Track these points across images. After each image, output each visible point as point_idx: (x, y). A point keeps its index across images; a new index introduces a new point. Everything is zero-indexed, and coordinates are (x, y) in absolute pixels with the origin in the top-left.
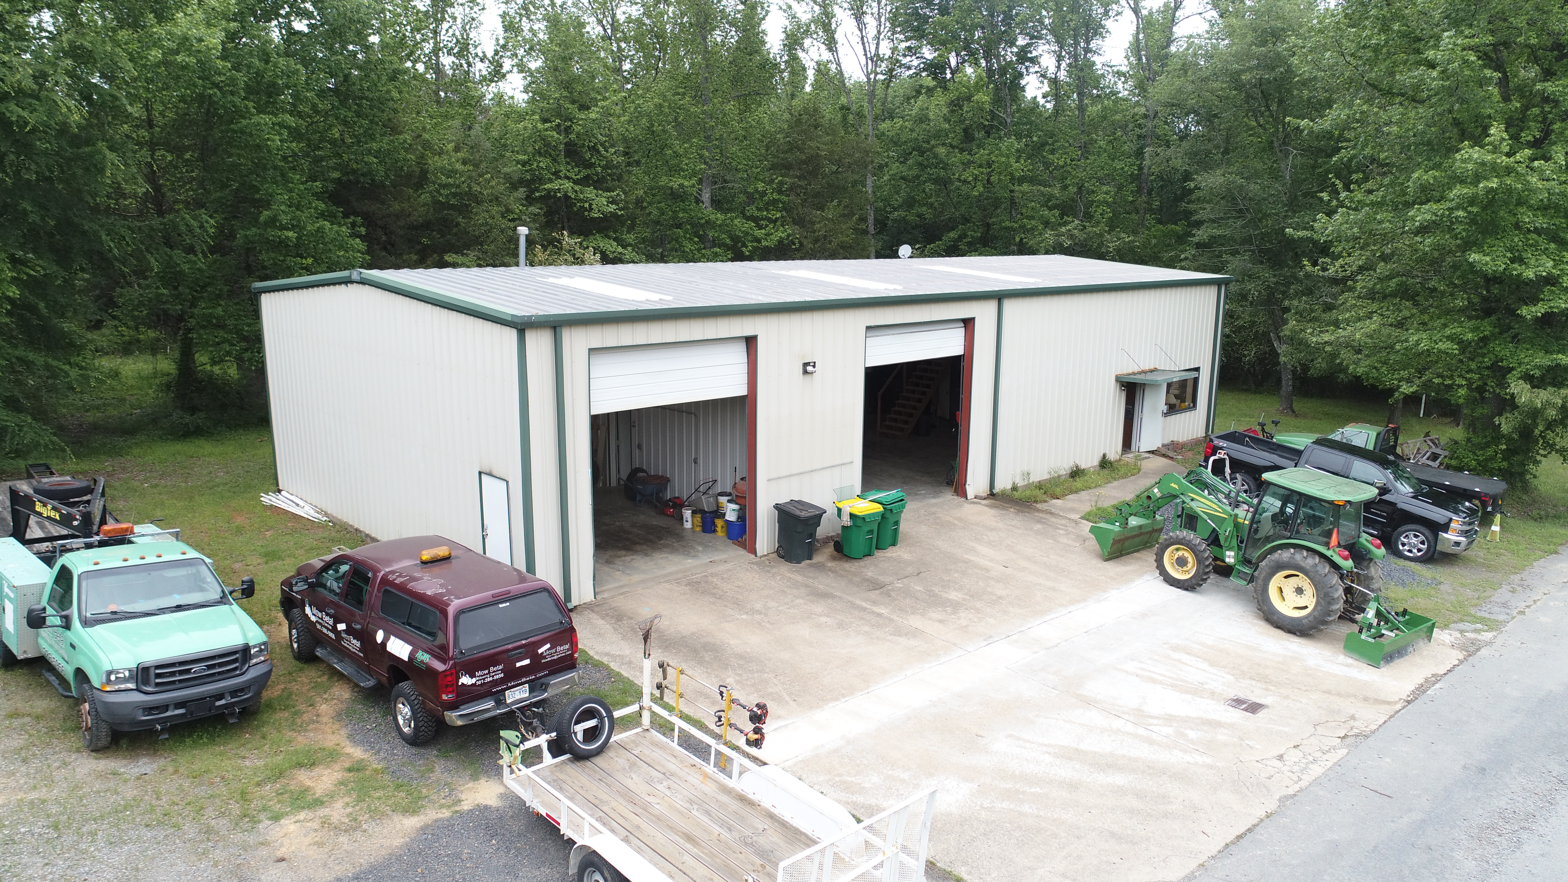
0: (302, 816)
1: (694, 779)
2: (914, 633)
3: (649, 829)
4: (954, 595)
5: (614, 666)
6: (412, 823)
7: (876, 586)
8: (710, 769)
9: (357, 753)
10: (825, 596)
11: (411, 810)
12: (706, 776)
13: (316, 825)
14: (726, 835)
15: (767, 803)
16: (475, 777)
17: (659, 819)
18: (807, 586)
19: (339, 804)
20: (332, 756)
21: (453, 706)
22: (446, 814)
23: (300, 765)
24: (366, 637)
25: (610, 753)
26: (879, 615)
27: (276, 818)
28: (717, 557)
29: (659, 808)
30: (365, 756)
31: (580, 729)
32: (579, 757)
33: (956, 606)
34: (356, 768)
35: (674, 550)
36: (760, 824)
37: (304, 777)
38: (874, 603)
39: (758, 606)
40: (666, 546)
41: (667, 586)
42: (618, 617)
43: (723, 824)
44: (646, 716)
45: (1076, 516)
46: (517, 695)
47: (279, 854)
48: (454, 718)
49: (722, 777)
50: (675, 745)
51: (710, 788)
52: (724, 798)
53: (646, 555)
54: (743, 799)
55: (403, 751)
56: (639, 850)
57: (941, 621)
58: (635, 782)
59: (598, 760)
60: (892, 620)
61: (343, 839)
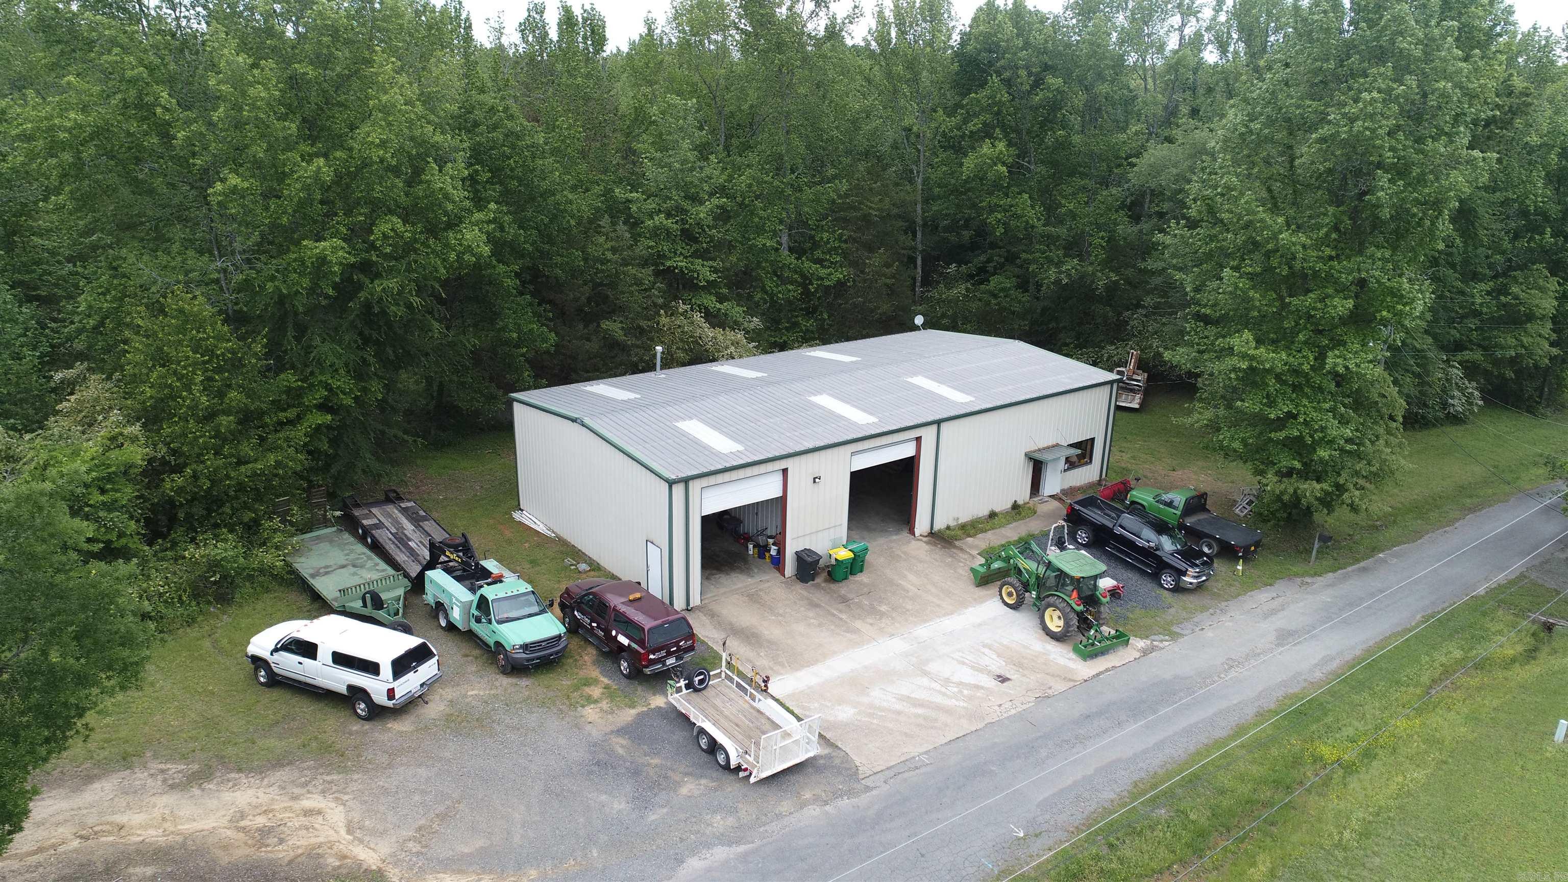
0: (592, 706)
1: (741, 702)
2: (856, 631)
3: (722, 721)
4: (884, 608)
5: (710, 643)
6: (633, 712)
7: (844, 600)
8: (747, 698)
9: (606, 680)
10: (817, 606)
11: (632, 706)
12: (746, 701)
13: (598, 710)
14: (751, 724)
15: (768, 714)
16: (654, 694)
17: (726, 717)
18: (808, 599)
19: (604, 702)
20: (596, 682)
21: (647, 667)
22: (645, 709)
23: (585, 685)
24: (607, 632)
25: (709, 689)
26: (841, 619)
27: (583, 706)
28: (765, 577)
29: (727, 713)
30: (609, 682)
31: (697, 679)
32: (696, 690)
33: (882, 615)
34: (607, 687)
35: (742, 571)
36: (763, 721)
37: (588, 690)
38: (841, 611)
39: (781, 611)
40: (739, 568)
41: (737, 596)
42: (712, 615)
43: (750, 721)
44: (723, 674)
45: (975, 552)
46: (671, 661)
47: (589, 720)
48: (647, 671)
49: (751, 702)
50: (734, 687)
51: (746, 706)
52: (751, 710)
53: (728, 574)
54: (759, 711)
55: (624, 681)
56: (718, 729)
57: (871, 624)
58: (718, 702)
59: (703, 692)
60: (846, 622)
61: (609, 716)
